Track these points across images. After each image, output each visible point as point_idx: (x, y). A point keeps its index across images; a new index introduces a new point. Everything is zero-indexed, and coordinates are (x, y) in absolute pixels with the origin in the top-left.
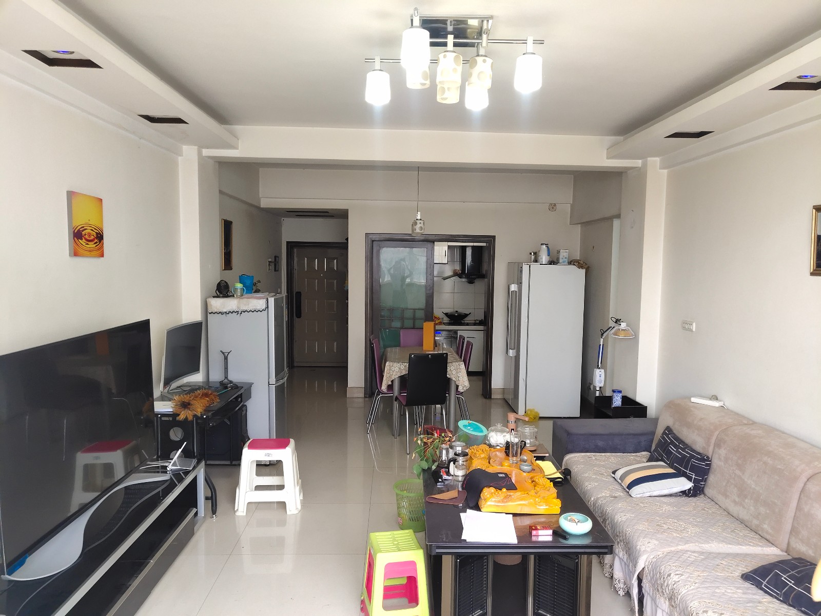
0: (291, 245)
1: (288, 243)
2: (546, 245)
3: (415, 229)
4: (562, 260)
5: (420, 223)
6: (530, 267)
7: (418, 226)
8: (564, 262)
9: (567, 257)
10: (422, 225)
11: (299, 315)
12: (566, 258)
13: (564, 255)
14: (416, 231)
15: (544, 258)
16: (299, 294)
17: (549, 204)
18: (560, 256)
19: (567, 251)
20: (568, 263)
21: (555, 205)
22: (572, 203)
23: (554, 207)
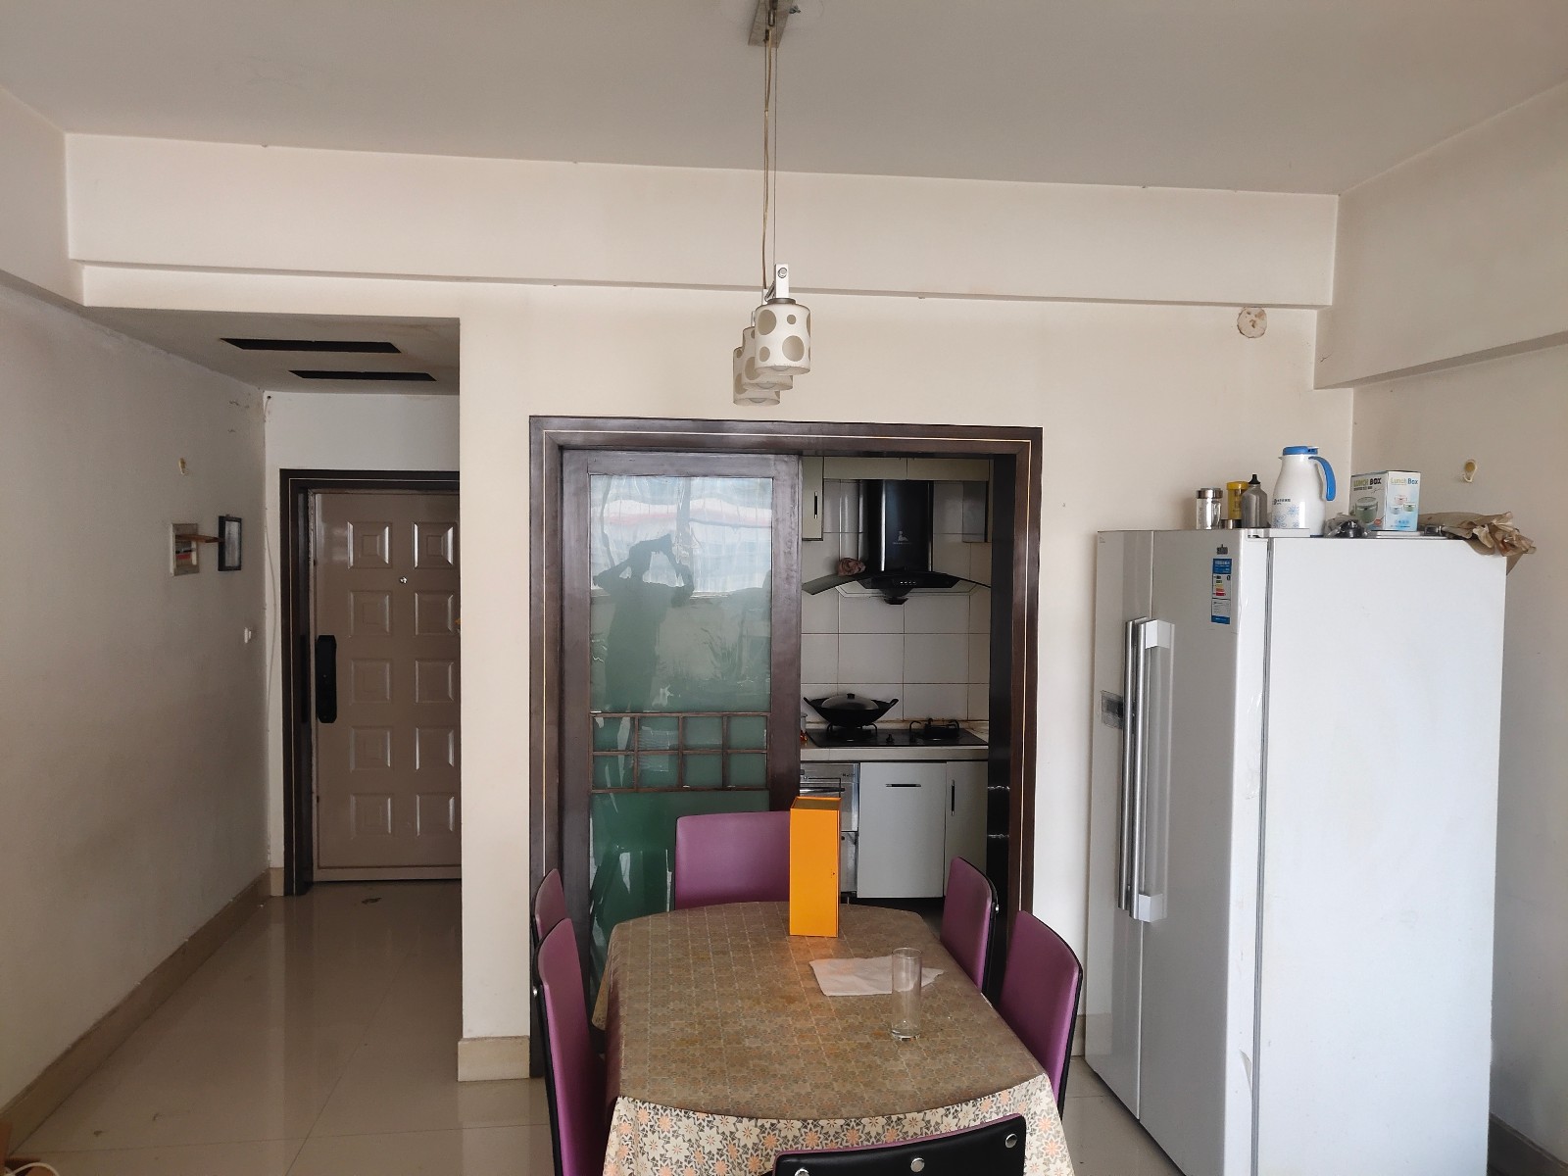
0: (298, 484)
1: (285, 474)
2: (1311, 451)
3: (765, 353)
4: (1396, 517)
5: (791, 320)
6: (1270, 548)
7: (782, 332)
8: (1402, 526)
9: (1415, 505)
10: (798, 330)
11: (328, 713)
12: (1410, 508)
13: (1401, 492)
14: (771, 362)
15: (1303, 506)
16: (328, 644)
17: (1239, 310)
18: (1383, 498)
19: (1416, 476)
20: (1420, 528)
21: (1261, 315)
22: (1330, 303)
23: (1258, 321)
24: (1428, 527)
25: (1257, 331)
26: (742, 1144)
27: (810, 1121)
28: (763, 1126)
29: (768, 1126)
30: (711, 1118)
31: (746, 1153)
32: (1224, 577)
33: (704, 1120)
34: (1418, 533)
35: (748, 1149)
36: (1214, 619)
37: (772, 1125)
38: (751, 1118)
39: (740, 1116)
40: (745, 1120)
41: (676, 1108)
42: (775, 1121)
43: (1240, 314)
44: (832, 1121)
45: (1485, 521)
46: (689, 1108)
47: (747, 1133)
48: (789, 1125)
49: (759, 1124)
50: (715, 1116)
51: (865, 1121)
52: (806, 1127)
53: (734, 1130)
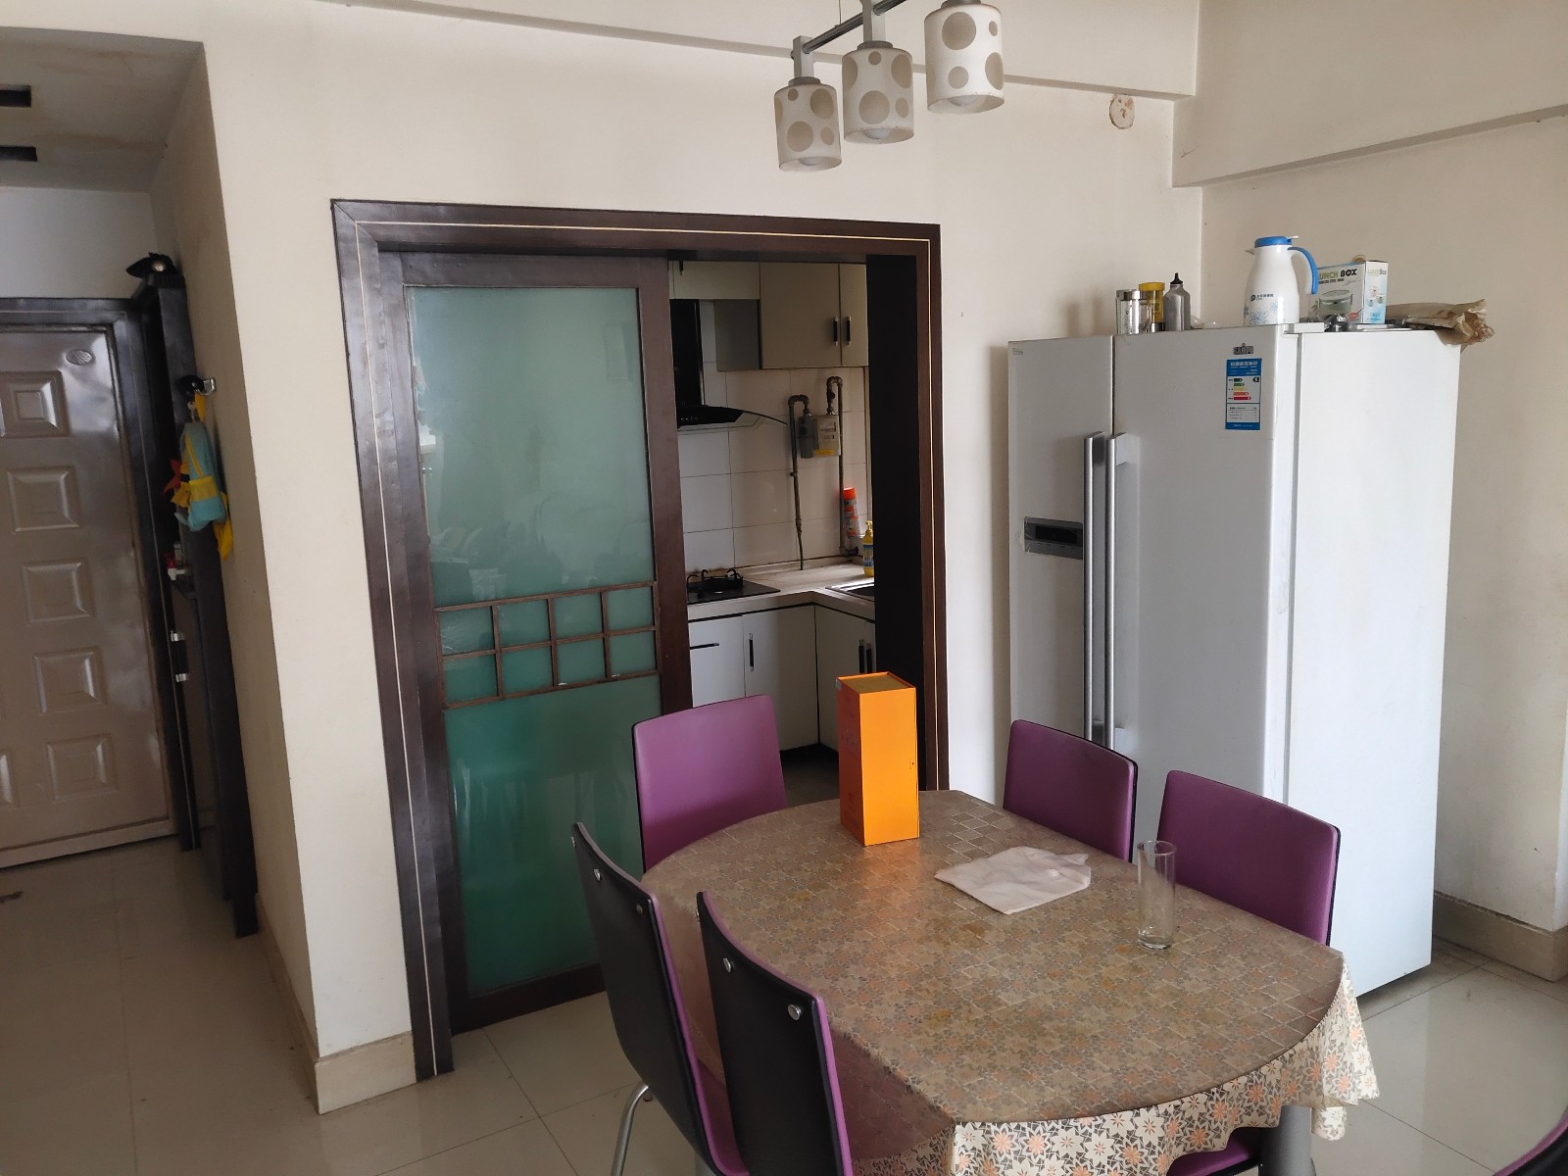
2: (1288, 241)
4: (1370, 310)
6: (1299, 344)
8: (1374, 318)
9: (1384, 296)
12: (1380, 300)
13: (1374, 284)
17: (1110, 96)
18: (1360, 290)
19: (1384, 266)
20: (1387, 322)
21: (1130, 104)
22: (1193, 92)
23: (1128, 111)
24: (1396, 319)
25: (1125, 122)
26: (1145, 1143)
27: (1214, 1090)
28: (1166, 1112)
29: (1171, 1110)
30: (1100, 1121)
31: (1153, 1153)
32: (1247, 380)
33: (1090, 1126)
34: (1385, 326)
35: (1154, 1147)
36: (1229, 426)
37: (1176, 1107)
38: (1148, 1107)
39: (1135, 1108)
40: (1143, 1111)
41: (1049, 1119)
42: (1178, 1102)
43: (1112, 102)
44: (1235, 1082)
45: (1461, 309)
46: (1063, 1114)
47: (1149, 1127)
48: (1194, 1102)
49: (1162, 1111)
50: (1105, 1116)
51: (1264, 1070)
52: (1211, 1099)
53: (1132, 1128)
